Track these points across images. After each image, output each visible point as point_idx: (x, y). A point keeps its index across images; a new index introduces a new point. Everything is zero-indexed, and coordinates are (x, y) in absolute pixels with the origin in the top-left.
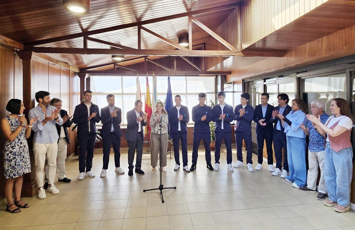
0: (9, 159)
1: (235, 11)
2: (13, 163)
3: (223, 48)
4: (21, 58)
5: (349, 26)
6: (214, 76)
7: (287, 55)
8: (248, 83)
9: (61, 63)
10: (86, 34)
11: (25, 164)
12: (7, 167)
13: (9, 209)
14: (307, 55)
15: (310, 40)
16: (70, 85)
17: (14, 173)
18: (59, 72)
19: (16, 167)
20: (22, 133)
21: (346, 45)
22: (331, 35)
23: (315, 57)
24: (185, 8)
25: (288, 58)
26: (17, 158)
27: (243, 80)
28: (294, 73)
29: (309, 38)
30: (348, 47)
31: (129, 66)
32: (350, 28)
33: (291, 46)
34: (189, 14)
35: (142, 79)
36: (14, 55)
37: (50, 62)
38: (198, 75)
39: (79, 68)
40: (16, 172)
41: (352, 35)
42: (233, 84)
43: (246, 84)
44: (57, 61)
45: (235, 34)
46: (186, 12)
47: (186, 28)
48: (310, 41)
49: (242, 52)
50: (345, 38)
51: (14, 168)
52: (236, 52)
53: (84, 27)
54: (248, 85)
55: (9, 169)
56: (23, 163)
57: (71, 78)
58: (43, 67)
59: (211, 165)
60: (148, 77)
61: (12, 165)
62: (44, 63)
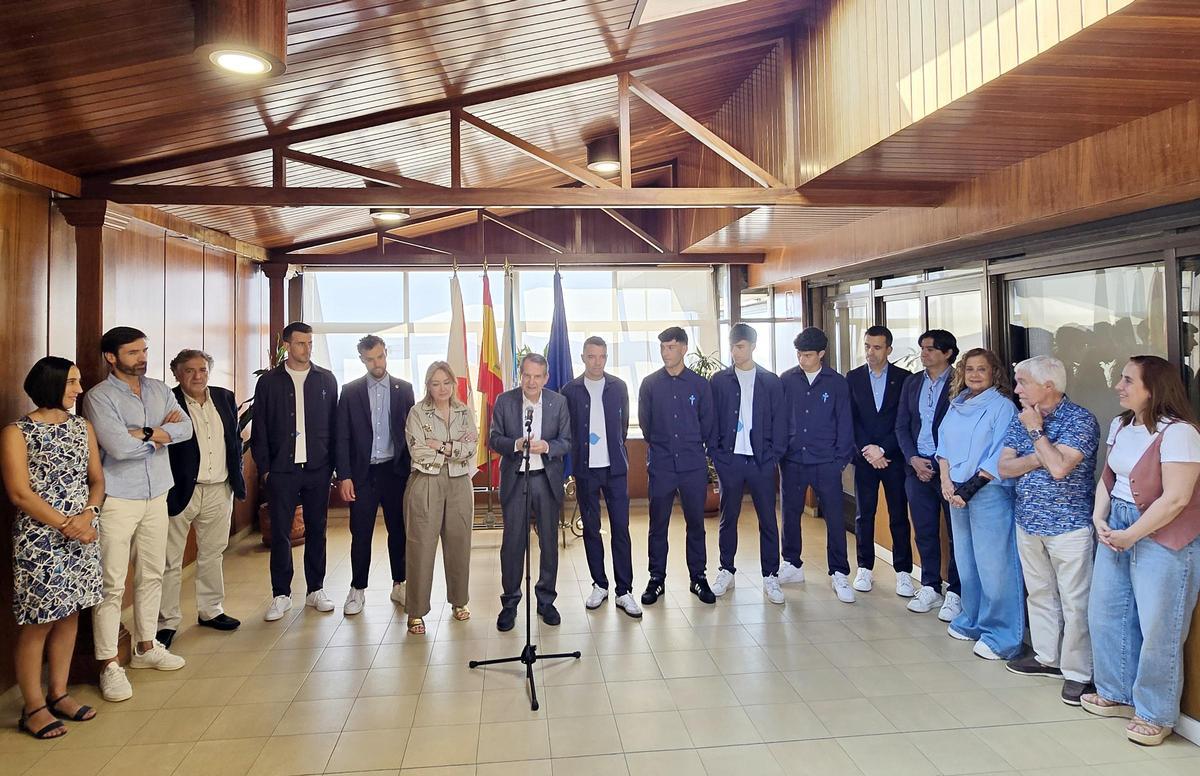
0: (26, 558)
1: (773, 55)
2: (38, 573)
3: (738, 178)
4: (70, 222)
5: (1178, 100)
6: (708, 266)
7: (956, 201)
8: (822, 293)
9: (207, 233)
10: (280, 139)
11: (85, 577)
12: (19, 587)
13: (29, 724)
14: (1024, 200)
15: (1032, 149)
16: (238, 303)
17: (41, 606)
18: (202, 259)
19: (47, 586)
20: (75, 473)
21: (1165, 167)
22: (1111, 133)
23: (1053, 207)
24: (606, 50)
25: (960, 209)
26: (52, 555)
27: (805, 283)
28: (980, 258)
29: (1031, 143)
30: (1174, 176)
31: (425, 239)
32: (1179, 109)
33: (966, 171)
34: (620, 67)
35: (470, 279)
36: (50, 213)
37: (170, 232)
38: (655, 266)
39: (266, 249)
40: (49, 605)
41: (1185, 132)
42: (771, 292)
43: (816, 295)
44: (194, 228)
45: (775, 131)
46: (611, 60)
47: (612, 113)
48: (1035, 153)
49: (800, 192)
50: (1162, 144)
51: (40, 589)
52: (780, 190)
53: (276, 119)
54: (824, 298)
55: (26, 594)
56: (78, 574)
57: (239, 280)
58: (147, 246)
59: (704, 584)
60: (490, 273)
61: (36, 579)
62: (150, 235)
